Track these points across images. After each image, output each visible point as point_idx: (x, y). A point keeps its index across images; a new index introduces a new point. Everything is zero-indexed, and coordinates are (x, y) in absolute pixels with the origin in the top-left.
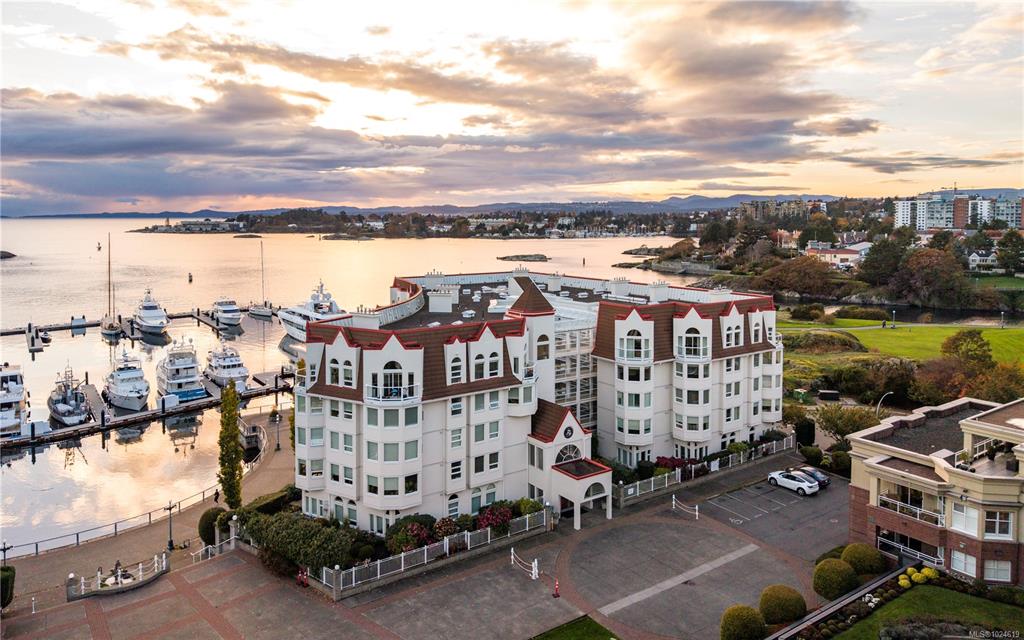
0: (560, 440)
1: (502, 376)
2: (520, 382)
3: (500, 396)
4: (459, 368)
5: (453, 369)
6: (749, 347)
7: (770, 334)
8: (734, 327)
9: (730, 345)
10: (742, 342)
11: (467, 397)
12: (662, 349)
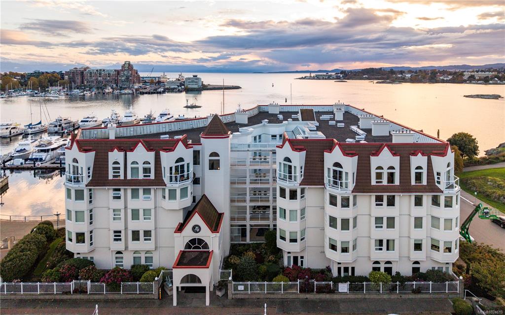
1: (154, 178)
2: (165, 185)
3: (152, 192)
4: (119, 168)
5: (114, 168)
6: (405, 187)
7: (438, 178)
8: (385, 167)
9: (381, 182)
10: (397, 182)
11: (125, 189)
12: (314, 176)
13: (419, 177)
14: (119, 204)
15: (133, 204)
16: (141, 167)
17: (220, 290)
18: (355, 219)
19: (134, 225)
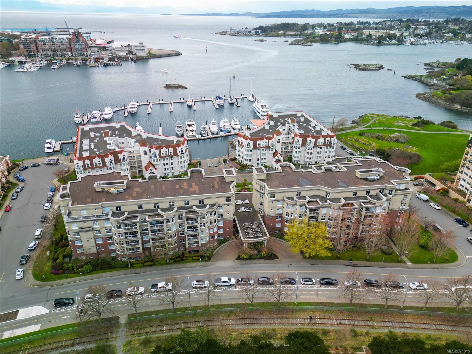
0: (276, 158)
1: (267, 146)
2: (270, 148)
3: (267, 149)
5: (258, 144)
6: (325, 145)
7: (332, 143)
8: (321, 141)
9: (319, 144)
10: (323, 144)
11: (261, 149)
12: (304, 143)
13: (328, 142)
14: (259, 153)
15: (262, 152)
16: (264, 144)
18: (313, 152)
19: (262, 157)
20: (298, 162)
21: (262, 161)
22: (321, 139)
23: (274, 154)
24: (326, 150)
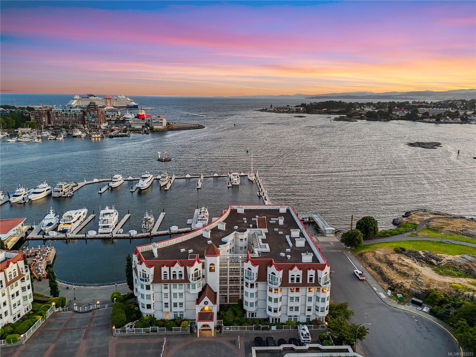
0: (202, 305)
1: (184, 279)
2: (190, 282)
3: (183, 285)
4: (167, 275)
5: (164, 275)
6: (305, 284)
7: (320, 280)
8: (295, 275)
9: (293, 282)
10: (301, 282)
11: (170, 284)
12: (262, 277)
13: (311, 279)
14: (167, 291)
15: (174, 291)
16: (177, 274)
17: (218, 330)
18: (281, 298)
19: (174, 301)
20: (253, 314)
21: (174, 309)
22: (296, 272)
23: (200, 294)
24: (309, 295)
